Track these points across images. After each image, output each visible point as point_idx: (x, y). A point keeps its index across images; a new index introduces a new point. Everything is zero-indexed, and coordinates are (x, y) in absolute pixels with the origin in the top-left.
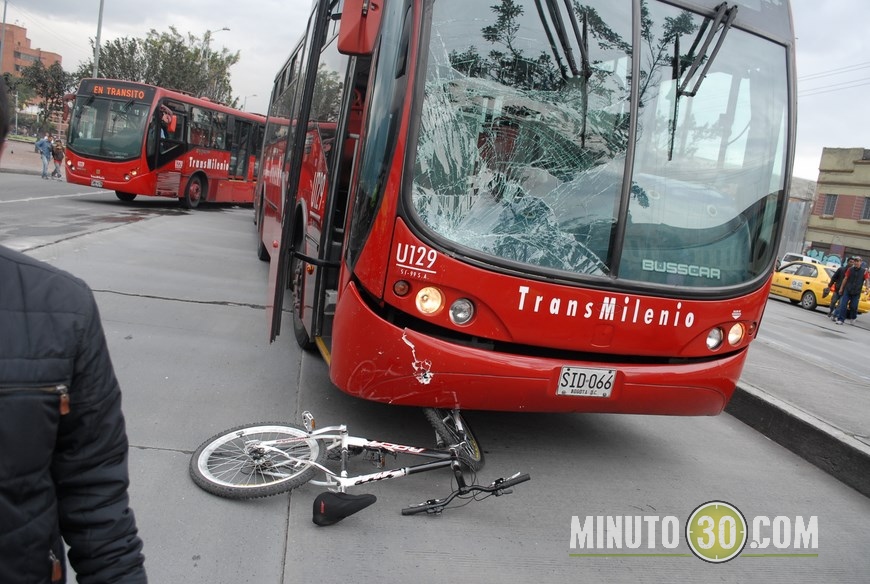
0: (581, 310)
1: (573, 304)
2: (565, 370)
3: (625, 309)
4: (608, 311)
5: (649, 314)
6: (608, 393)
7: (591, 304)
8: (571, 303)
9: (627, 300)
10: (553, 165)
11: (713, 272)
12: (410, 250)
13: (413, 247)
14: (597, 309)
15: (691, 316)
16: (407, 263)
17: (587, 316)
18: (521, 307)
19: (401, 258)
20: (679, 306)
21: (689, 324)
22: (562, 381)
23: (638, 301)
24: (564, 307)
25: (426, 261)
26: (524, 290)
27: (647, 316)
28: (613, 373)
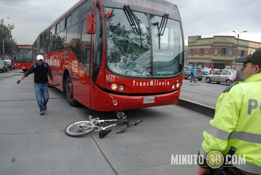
0: (146, 84)
2: (144, 98)
3: (155, 83)
4: (152, 84)
5: (160, 83)
6: (154, 102)
7: (148, 83)
9: (155, 81)
10: (136, 53)
11: (172, 73)
12: (109, 76)
13: (110, 75)
15: (168, 82)
16: (109, 79)
17: (148, 85)
18: (134, 85)
19: (107, 78)
20: (166, 81)
21: (168, 84)
22: (144, 100)
23: (157, 81)
24: (143, 84)
25: (113, 78)
26: (134, 81)
27: (160, 84)
28: (154, 97)
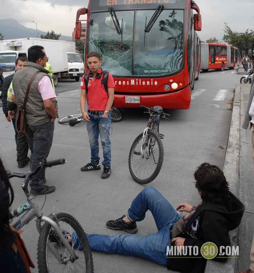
0: (126, 83)
1: (124, 82)
2: (126, 97)
3: (137, 82)
4: (133, 83)
5: (144, 83)
6: (139, 102)
7: (128, 82)
8: (123, 82)
9: (137, 80)
14: (130, 82)
20: (152, 80)
22: (126, 100)
23: (140, 80)
24: (122, 83)
28: (139, 97)
